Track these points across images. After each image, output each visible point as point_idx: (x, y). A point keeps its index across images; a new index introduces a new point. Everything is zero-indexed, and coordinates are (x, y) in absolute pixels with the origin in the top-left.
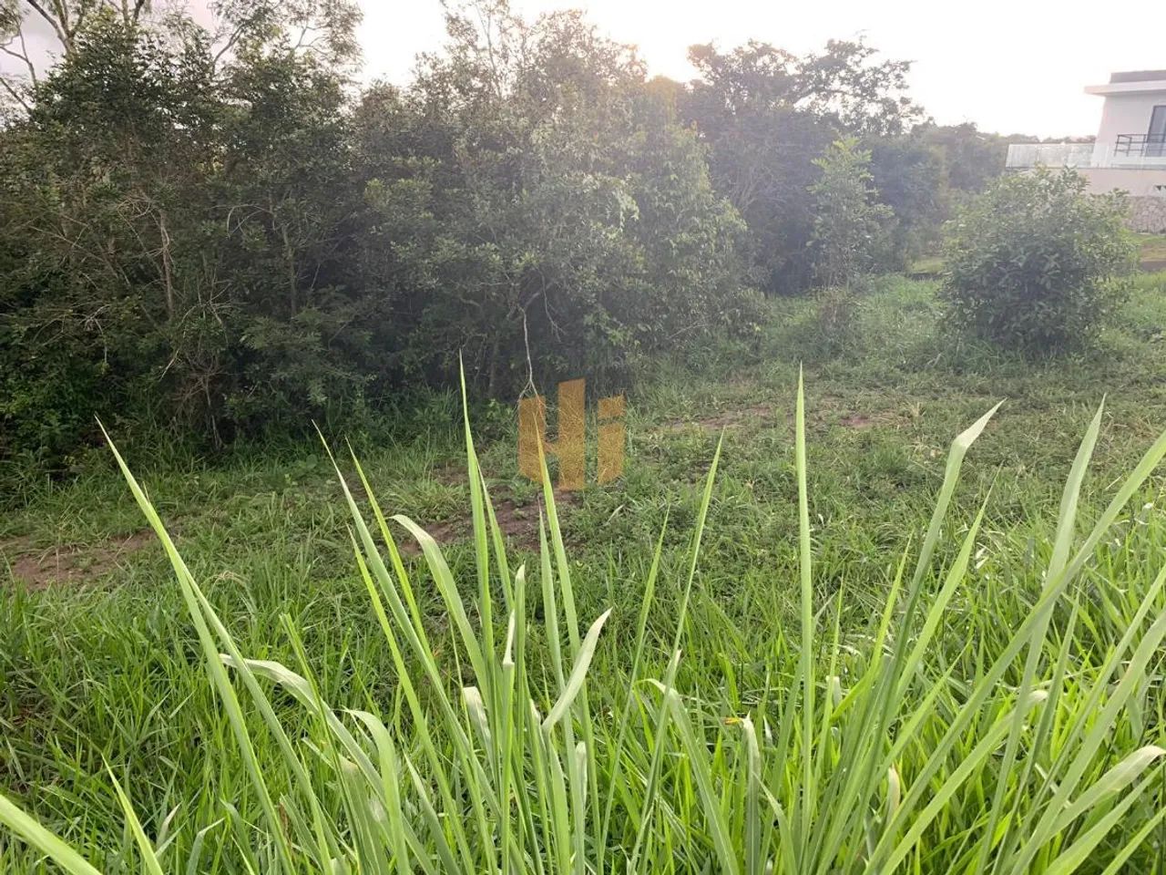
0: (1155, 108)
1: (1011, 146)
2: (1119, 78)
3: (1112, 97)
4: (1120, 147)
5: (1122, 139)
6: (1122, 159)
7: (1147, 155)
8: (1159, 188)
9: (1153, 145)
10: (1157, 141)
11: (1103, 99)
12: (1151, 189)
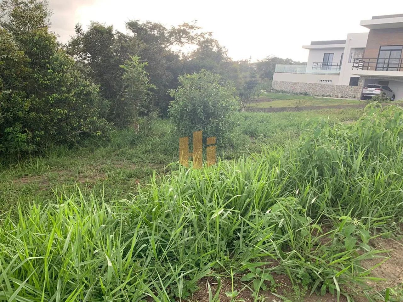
0: (325, 54)
1: (276, 65)
2: (313, 43)
3: (312, 50)
4: (314, 67)
5: (314, 64)
6: (315, 71)
7: (322, 69)
8: (321, 81)
9: (324, 66)
10: (325, 65)
11: (308, 51)
12: (319, 80)
